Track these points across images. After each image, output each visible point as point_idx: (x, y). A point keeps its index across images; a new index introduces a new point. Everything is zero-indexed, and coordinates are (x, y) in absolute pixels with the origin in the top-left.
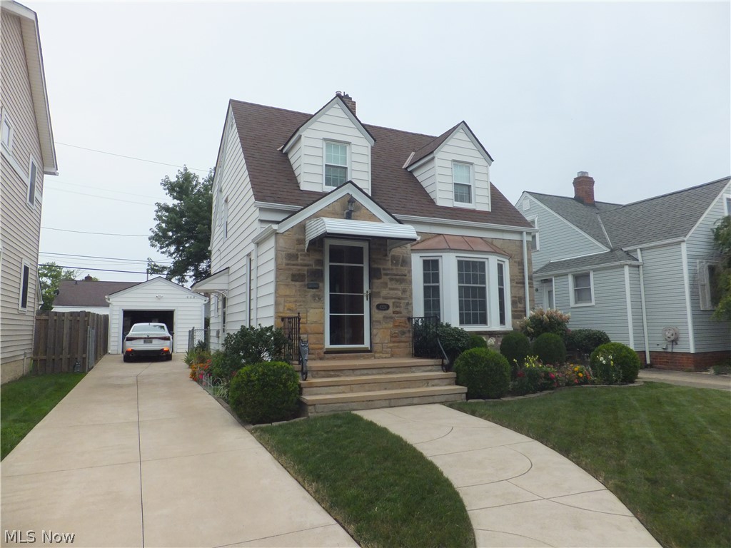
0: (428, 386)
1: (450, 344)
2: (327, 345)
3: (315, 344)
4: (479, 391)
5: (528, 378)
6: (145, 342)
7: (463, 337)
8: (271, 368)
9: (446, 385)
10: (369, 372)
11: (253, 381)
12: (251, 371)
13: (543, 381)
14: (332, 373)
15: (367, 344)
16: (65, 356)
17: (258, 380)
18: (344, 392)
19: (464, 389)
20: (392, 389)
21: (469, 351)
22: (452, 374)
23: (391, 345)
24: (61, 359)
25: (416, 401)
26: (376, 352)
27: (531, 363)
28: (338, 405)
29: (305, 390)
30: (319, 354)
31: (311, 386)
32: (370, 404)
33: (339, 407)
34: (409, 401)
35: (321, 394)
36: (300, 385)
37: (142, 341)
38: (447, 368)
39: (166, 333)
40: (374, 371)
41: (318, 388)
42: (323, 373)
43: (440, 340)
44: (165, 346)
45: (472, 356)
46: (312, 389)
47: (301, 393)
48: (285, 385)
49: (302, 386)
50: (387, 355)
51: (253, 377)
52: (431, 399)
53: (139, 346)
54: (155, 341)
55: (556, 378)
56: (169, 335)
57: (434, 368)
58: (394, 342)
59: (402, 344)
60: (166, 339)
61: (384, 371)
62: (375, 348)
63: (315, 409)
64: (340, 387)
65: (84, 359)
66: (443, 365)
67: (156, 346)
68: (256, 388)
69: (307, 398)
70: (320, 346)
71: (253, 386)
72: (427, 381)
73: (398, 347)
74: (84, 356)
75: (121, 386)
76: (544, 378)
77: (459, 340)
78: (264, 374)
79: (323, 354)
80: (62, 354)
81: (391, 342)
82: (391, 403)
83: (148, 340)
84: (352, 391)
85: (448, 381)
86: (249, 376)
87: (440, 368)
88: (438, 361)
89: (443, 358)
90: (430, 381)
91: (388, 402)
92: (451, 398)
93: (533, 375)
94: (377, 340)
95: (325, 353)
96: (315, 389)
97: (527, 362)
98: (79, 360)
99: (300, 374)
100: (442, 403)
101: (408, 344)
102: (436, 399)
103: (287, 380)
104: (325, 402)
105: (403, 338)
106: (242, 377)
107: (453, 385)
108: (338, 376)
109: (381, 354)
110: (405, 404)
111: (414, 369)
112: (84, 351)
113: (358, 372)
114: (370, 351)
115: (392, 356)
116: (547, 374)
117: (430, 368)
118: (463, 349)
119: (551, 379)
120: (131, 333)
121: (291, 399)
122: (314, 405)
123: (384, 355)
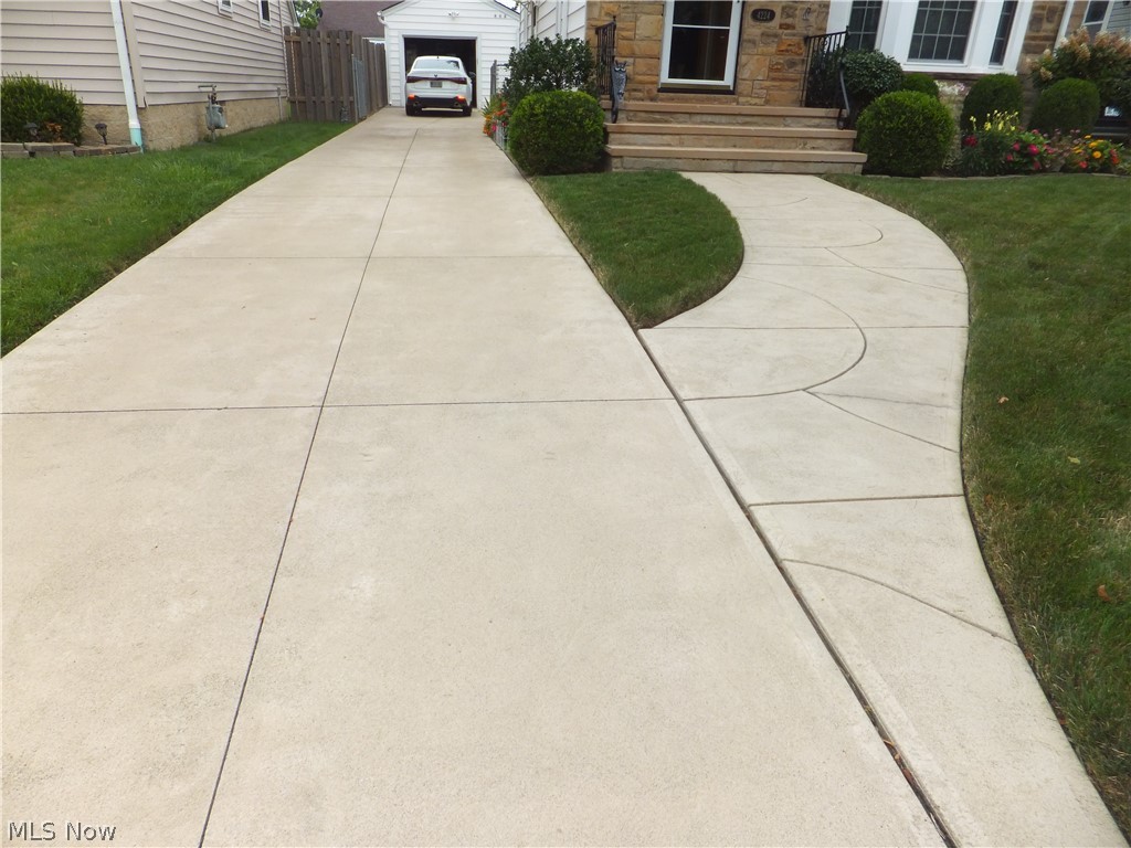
0: (803, 148)
1: (860, 82)
2: (665, 78)
3: (644, 74)
4: (886, 161)
5: (981, 150)
6: (432, 85)
7: (887, 72)
8: (564, 98)
9: (835, 150)
10: (717, 119)
11: (537, 115)
12: (536, 102)
13: (1014, 158)
14: (658, 117)
15: (728, 80)
16: (328, 97)
17: (544, 113)
18: (669, 145)
19: (863, 157)
20: (745, 147)
21: (887, 95)
22: (852, 134)
23: (768, 83)
24: (323, 102)
25: (776, 167)
26: (741, 94)
27: (1001, 124)
28: (655, 160)
29: (612, 136)
30: (649, 91)
31: (621, 131)
32: (705, 164)
33: (658, 164)
34: (765, 166)
35: (635, 144)
36: (605, 129)
37: (428, 83)
38: (847, 124)
39: (461, 73)
40: (724, 119)
41: (632, 136)
42: (643, 115)
43: (845, 74)
44: (461, 92)
45: (889, 103)
46: (623, 136)
47: (606, 141)
48: (581, 125)
49: (609, 130)
50: (757, 101)
51: (538, 110)
52: (802, 167)
53: (424, 91)
54: (446, 85)
55: (1039, 153)
56: (466, 76)
57: (823, 122)
58: (774, 79)
59: (790, 84)
60: (461, 81)
61: (740, 119)
62: (740, 88)
63: (622, 163)
64: (665, 137)
65: (352, 103)
66: (839, 118)
67: (448, 91)
68: (541, 125)
69: (613, 147)
70: (654, 79)
71: (537, 122)
72: (804, 140)
73: (780, 88)
74: (351, 98)
75: (393, 138)
76: (1018, 152)
77: (876, 76)
78: (553, 106)
79: (655, 92)
80: (323, 94)
81: (769, 78)
82: (737, 166)
83: (436, 81)
84: (682, 144)
85: (840, 143)
86: (533, 109)
87: (834, 122)
88: (833, 112)
89: (842, 107)
90: (808, 141)
91: (731, 163)
92: (838, 169)
93: (994, 144)
94: (745, 74)
95: (659, 91)
96: (627, 136)
97: (991, 121)
98: (345, 104)
99: (609, 115)
100: (819, 175)
101: (797, 84)
102: (812, 168)
103: (584, 117)
104: (638, 156)
105: (791, 74)
106: (525, 111)
107: (848, 150)
108: (666, 122)
109: (749, 99)
110: (758, 170)
111: (789, 120)
112: (351, 92)
113: (698, 118)
114: (732, 93)
115: (767, 102)
116: (1026, 146)
117: (817, 121)
118: (880, 92)
119: (1030, 155)
120: (414, 71)
121: (588, 145)
122: (621, 157)
123: (754, 101)
